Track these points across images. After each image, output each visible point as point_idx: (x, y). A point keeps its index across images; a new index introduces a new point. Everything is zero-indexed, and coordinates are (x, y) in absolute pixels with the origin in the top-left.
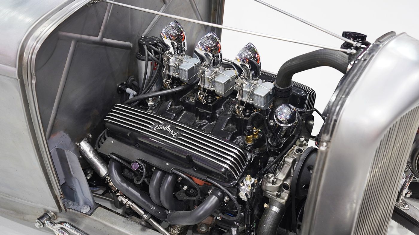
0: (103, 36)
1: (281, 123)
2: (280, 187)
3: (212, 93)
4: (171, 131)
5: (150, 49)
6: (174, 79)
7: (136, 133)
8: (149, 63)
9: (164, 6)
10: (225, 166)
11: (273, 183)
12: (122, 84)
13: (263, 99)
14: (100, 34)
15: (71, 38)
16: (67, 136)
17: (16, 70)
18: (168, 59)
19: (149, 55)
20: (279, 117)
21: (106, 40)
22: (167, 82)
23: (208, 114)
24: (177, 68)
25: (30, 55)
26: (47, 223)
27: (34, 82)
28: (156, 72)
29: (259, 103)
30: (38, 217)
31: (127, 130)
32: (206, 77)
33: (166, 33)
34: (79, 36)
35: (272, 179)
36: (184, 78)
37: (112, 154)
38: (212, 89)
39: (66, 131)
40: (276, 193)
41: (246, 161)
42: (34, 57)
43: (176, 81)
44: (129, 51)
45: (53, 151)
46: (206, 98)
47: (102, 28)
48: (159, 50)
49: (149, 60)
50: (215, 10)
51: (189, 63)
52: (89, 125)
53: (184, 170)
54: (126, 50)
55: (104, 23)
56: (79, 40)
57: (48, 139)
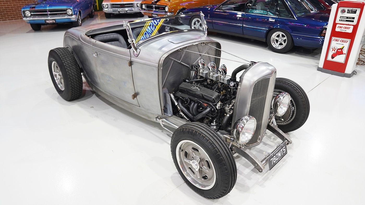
0: (181, 61)
1: (231, 87)
2: (230, 109)
3: (212, 80)
4: (198, 89)
5: (194, 67)
6: (201, 76)
7: (188, 90)
8: (194, 72)
9: (200, 57)
10: (213, 97)
11: (228, 107)
12: (185, 78)
13: (227, 81)
14: (181, 60)
15: (172, 60)
16: (167, 90)
17: (158, 65)
18: (200, 70)
19: (194, 69)
20: (231, 85)
21: (182, 63)
22: (199, 77)
23: (210, 87)
24: (202, 73)
25: (162, 62)
26: (158, 119)
27: (162, 68)
28: (195, 75)
29: (226, 82)
30: (156, 117)
31: (185, 89)
32: (211, 75)
33: (200, 62)
34: (175, 59)
35: (228, 106)
36: (204, 76)
37: (180, 96)
38: (212, 79)
39: (167, 88)
40: (229, 111)
41: (220, 98)
42: (163, 62)
43: (201, 77)
44: (188, 68)
45: (163, 93)
46: (210, 82)
48: (197, 68)
49: (194, 71)
50: (217, 62)
51: (206, 72)
52: (174, 89)
53: (201, 100)
54: (187, 68)
55: (182, 57)
56: (175, 61)
57: (162, 89)
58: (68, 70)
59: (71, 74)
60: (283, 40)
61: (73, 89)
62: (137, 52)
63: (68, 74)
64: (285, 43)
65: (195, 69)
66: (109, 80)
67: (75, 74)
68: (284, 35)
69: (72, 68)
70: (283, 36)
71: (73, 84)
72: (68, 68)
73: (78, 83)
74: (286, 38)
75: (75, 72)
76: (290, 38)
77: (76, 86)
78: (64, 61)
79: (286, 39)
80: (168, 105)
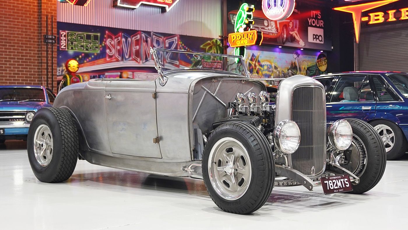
3: (252, 113)
8: (231, 109)
15: (205, 90)
17: (188, 90)
21: (216, 97)
24: (241, 109)
26: (185, 168)
27: (193, 94)
30: (183, 167)
32: (251, 107)
34: (208, 90)
36: (244, 110)
39: (198, 125)
44: (225, 108)
45: (194, 129)
46: (251, 115)
47: (216, 92)
54: (223, 107)
55: (217, 90)
56: (208, 92)
57: (193, 123)
58: (63, 129)
59: (67, 135)
60: (389, 139)
61: (65, 158)
62: (163, 80)
63: (63, 134)
64: (393, 142)
65: (233, 105)
66: (123, 129)
67: (71, 136)
68: (391, 130)
69: (68, 128)
70: (388, 132)
71: (66, 149)
72: (63, 127)
73: (73, 149)
74: (393, 134)
75: (71, 134)
76: (399, 132)
77: (70, 154)
78: (59, 118)
79: (393, 136)
80: (199, 145)
